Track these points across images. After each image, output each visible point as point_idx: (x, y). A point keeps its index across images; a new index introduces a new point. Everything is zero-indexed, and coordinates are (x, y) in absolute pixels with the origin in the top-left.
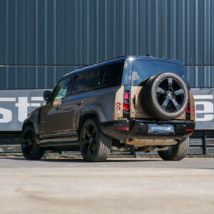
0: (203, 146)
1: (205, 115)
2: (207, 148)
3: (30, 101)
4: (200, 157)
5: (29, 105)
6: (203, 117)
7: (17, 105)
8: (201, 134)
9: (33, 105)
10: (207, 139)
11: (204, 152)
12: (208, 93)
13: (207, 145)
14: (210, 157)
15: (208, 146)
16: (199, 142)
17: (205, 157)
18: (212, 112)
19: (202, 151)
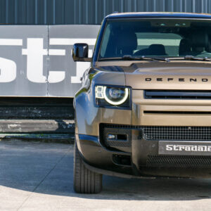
3: (47, 46)
5: (45, 52)
7: (24, 52)
9: (53, 52)
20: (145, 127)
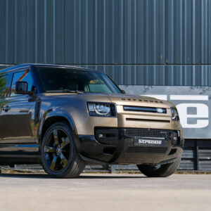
0: (195, 160)
1: (198, 121)
2: (200, 162)
4: (190, 173)
6: (196, 123)
8: (192, 145)
10: (199, 151)
11: (196, 168)
12: (201, 94)
13: (200, 158)
14: (203, 173)
15: (201, 160)
16: (190, 154)
17: (197, 173)
18: (207, 116)
19: (192, 165)
20: (126, 128)
